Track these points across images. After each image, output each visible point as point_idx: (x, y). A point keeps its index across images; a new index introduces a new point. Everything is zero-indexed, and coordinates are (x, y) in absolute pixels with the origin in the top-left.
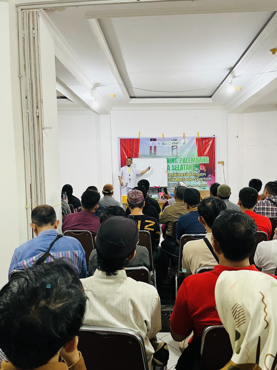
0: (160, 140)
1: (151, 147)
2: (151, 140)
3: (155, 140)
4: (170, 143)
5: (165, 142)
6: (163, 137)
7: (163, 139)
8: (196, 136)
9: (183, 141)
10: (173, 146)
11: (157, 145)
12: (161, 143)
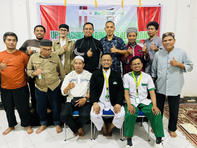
0: (93, 8)
1: (80, 18)
2: (81, 8)
3: (85, 8)
4: (104, 13)
5: (98, 11)
6: (96, 5)
7: (96, 7)
8: (137, 4)
9: (120, 11)
10: (108, 17)
11: (88, 15)
12: (93, 12)
